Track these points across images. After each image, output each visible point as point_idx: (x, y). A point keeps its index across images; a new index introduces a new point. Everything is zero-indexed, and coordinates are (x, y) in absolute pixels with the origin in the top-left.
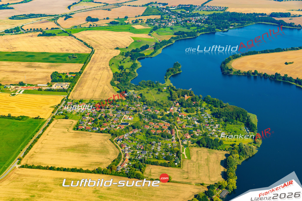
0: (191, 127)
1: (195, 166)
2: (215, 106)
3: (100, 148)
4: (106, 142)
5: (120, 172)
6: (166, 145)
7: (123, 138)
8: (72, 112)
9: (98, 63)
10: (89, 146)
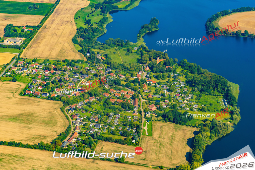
0: (158, 97)
1: (155, 144)
2: (192, 73)
3: (47, 119)
4: (55, 112)
5: (66, 149)
6: (125, 118)
7: (76, 107)
8: (22, 73)
9: (62, 16)
10: (35, 115)
